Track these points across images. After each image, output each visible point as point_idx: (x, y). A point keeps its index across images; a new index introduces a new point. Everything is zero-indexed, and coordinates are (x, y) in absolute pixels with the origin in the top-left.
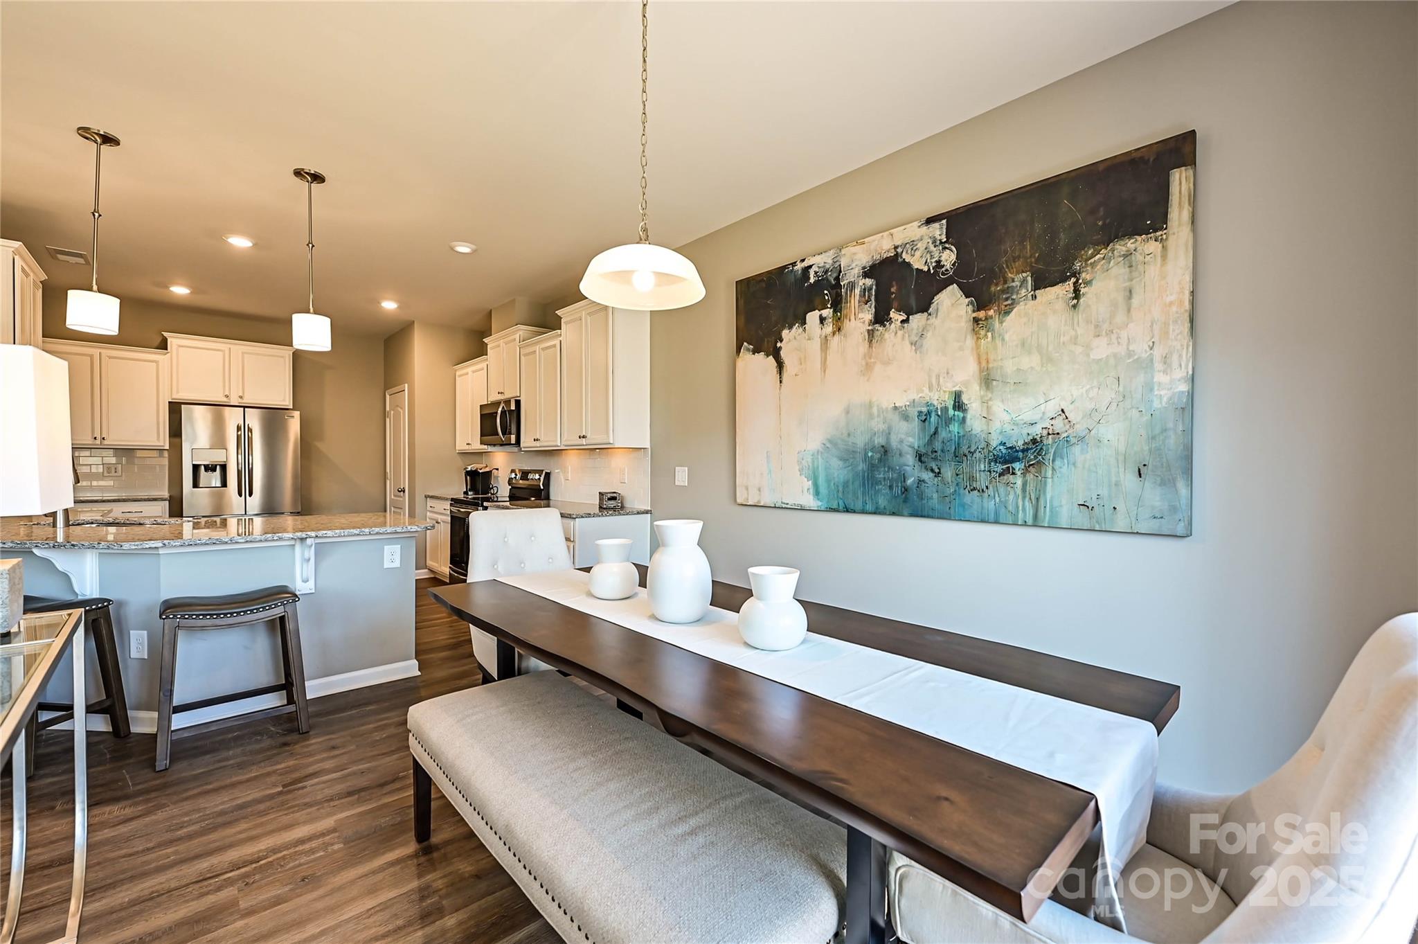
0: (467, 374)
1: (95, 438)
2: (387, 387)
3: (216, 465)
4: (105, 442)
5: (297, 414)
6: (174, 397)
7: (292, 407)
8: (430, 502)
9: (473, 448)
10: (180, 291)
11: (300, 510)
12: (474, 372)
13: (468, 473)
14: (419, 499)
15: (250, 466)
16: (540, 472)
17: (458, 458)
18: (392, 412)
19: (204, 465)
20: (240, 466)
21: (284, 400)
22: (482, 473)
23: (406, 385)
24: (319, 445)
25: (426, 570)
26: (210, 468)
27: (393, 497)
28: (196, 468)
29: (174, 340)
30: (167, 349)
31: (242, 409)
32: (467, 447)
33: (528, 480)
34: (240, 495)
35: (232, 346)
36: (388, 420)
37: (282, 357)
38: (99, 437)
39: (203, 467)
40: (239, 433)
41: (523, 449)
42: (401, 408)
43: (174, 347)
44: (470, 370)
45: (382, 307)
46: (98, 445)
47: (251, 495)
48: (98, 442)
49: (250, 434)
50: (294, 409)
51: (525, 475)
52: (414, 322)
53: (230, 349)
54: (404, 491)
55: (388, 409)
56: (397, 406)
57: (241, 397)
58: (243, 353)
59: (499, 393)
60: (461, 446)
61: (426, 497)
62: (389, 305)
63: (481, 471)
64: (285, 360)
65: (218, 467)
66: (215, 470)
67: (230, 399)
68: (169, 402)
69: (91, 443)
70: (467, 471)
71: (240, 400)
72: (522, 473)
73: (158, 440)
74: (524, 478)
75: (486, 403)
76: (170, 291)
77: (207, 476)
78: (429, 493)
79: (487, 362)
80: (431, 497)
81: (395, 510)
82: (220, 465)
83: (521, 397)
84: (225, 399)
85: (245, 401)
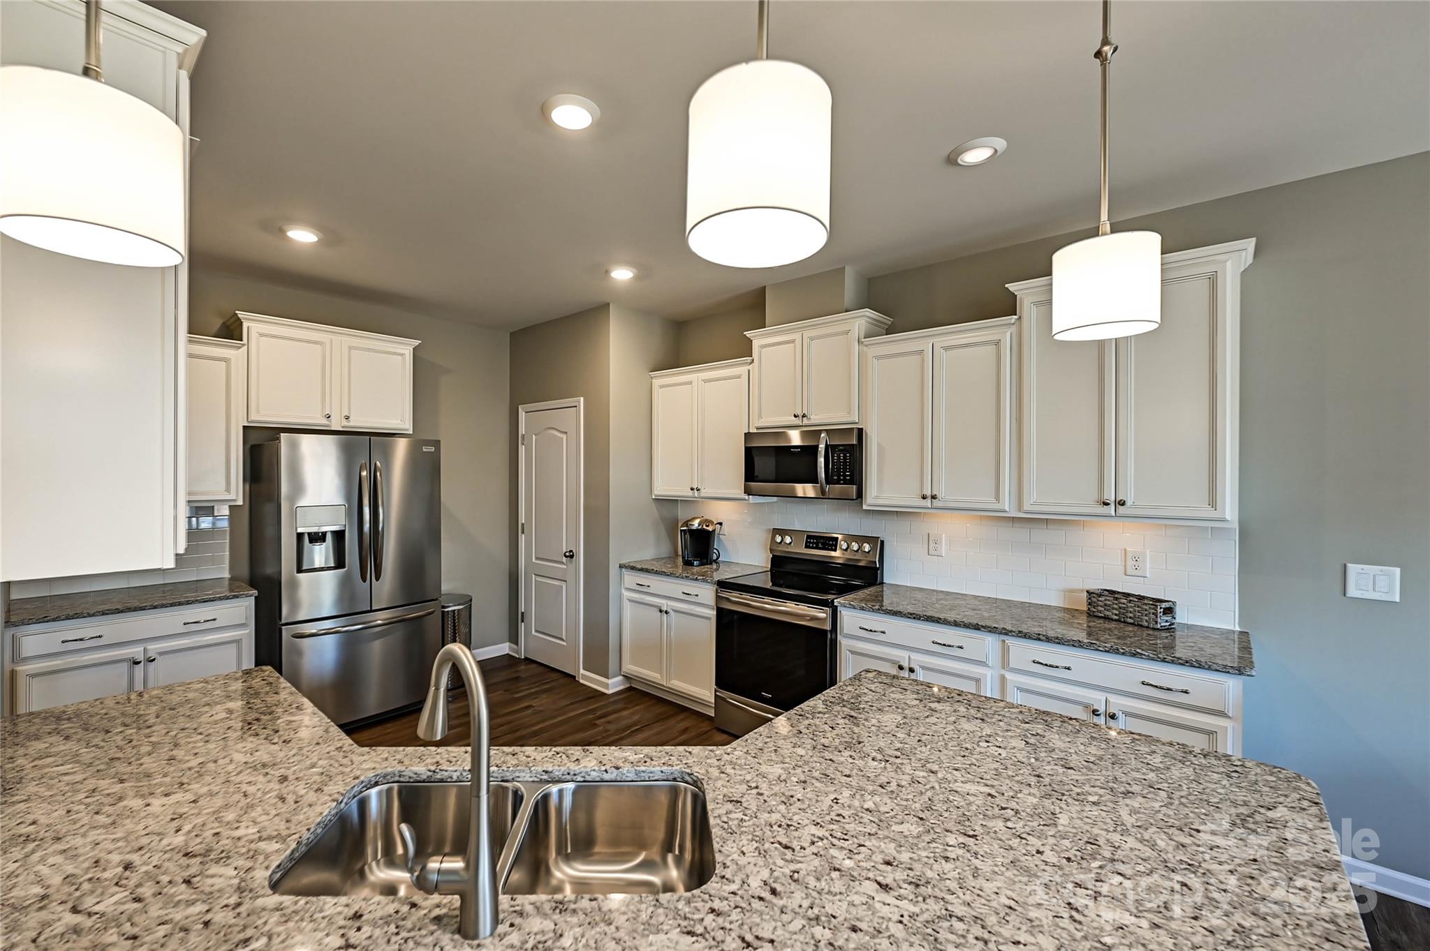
0: (686, 384)
2: (521, 402)
3: (327, 533)
7: (411, 432)
8: (635, 577)
9: (700, 495)
10: (302, 236)
11: (438, 596)
14: (614, 571)
16: (871, 539)
17: (653, 506)
18: (534, 436)
19: (309, 534)
21: (402, 422)
23: (581, 399)
25: (620, 678)
26: (317, 538)
27: (535, 560)
28: (300, 538)
29: (253, 325)
30: (241, 340)
32: (689, 493)
33: (835, 550)
34: (364, 580)
35: (334, 337)
36: (522, 448)
37: (399, 355)
39: (306, 538)
40: (363, 475)
41: (866, 508)
42: (565, 432)
44: (693, 378)
45: (610, 277)
47: (377, 579)
49: (377, 476)
50: (414, 434)
51: (823, 541)
52: (609, 304)
53: (330, 340)
54: (573, 556)
55: (522, 431)
56: (552, 429)
57: (346, 418)
58: (350, 348)
59: (795, 416)
60: (662, 488)
61: (621, 566)
62: (622, 275)
63: (710, 529)
64: (404, 361)
65: (330, 534)
66: (326, 542)
67: (330, 421)
68: (244, 427)
70: (691, 530)
71: (345, 423)
72: (808, 537)
73: (228, 490)
74: (820, 545)
75: (755, 431)
76: (289, 239)
77: (312, 552)
78: (623, 562)
79: (750, 367)
80: (633, 568)
81: (539, 579)
82: (334, 533)
83: (862, 425)
84: (325, 421)
85: (352, 424)
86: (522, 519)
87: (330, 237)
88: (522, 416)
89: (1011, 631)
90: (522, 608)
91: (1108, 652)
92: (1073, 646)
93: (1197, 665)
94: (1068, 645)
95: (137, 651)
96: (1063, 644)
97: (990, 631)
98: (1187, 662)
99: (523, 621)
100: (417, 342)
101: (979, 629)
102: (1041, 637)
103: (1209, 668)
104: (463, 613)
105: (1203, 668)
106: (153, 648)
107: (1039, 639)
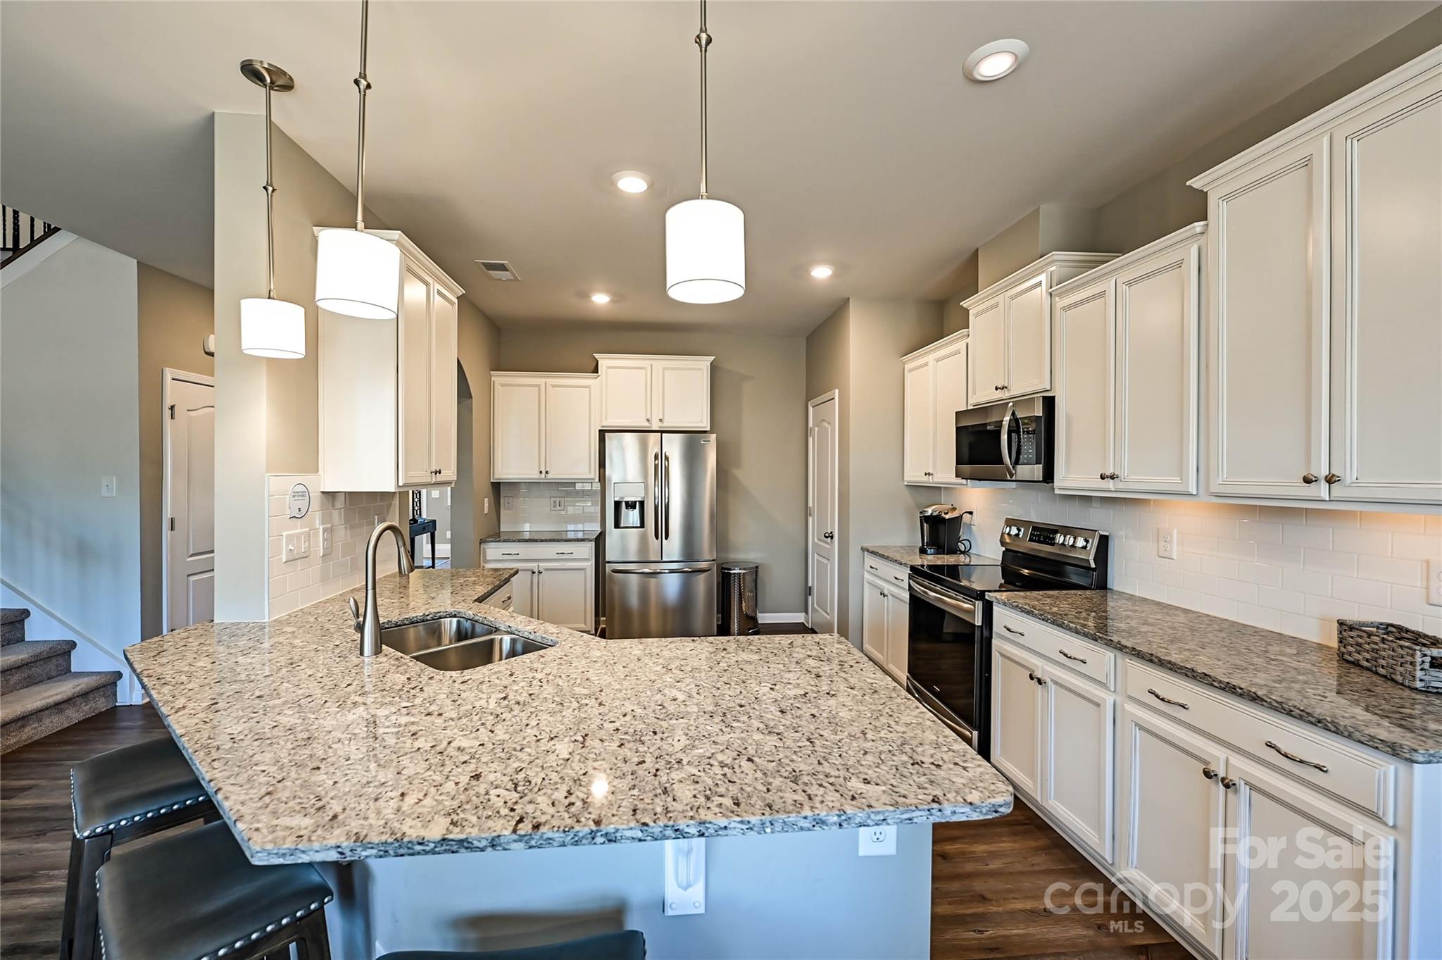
0: (926, 364)
1: (541, 472)
2: (809, 397)
3: (636, 502)
4: (549, 476)
5: (714, 436)
6: (604, 424)
7: (709, 429)
8: (870, 560)
9: (935, 480)
10: (601, 299)
11: (715, 558)
12: (938, 360)
13: (926, 519)
14: (854, 552)
15: (667, 501)
16: (1087, 532)
17: (907, 493)
18: (816, 428)
19: (625, 502)
20: (657, 500)
21: (701, 422)
22: (949, 519)
23: (837, 391)
24: (736, 472)
26: (631, 505)
27: (816, 540)
28: (617, 505)
29: (605, 361)
30: (597, 373)
31: (660, 434)
32: (925, 479)
33: (1053, 544)
34: (657, 537)
35: (654, 363)
36: (810, 440)
37: (700, 369)
38: (544, 472)
39: (624, 504)
40: (657, 462)
41: (1057, 492)
42: (829, 423)
43: (604, 368)
44: (930, 358)
45: (812, 276)
46: (542, 479)
47: (666, 538)
48: (543, 476)
49: (667, 463)
50: (711, 431)
51: (1044, 533)
52: (849, 299)
53: (652, 365)
54: (832, 537)
55: (811, 424)
56: (824, 420)
57: (661, 420)
58: (664, 369)
59: (997, 389)
60: (914, 474)
61: (863, 549)
62: (821, 272)
63: (947, 517)
64: (703, 373)
65: (638, 503)
66: (635, 508)
67: (651, 423)
68: (600, 431)
69: (537, 477)
70: (925, 517)
71: (660, 424)
72: (1034, 529)
73: (590, 472)
74: (1042, 539)
75: (972, 408)
76: (592, 302)
77: (627, 515)
78: (866, 545)
79: (967, 340)
80: (873, 553)
81: (820, 559)
82: (640, 502)
83: (1054, 392)
84: (647, 424)
85: (665, 425)
86: (810, 504)
87: (617, 298)
88: (811, 409)
89: (1126, 647)
90: (810, 585)
91: (1223, 689)
92: (1186, 675)
93: (1333, 729)
94: (1180, 673)
95: (534, 566)
96: (1176, 671)
97: (1106, 644)
98: (1319, 722)
99: (810, 595)
100: (712, 358)
101: (1096, 640)
102: (1153, 658)
103: (1350, 736)
104: (747, 577)
105: (1341, 734)
106: (543, 565)
107: (1151, 661)
